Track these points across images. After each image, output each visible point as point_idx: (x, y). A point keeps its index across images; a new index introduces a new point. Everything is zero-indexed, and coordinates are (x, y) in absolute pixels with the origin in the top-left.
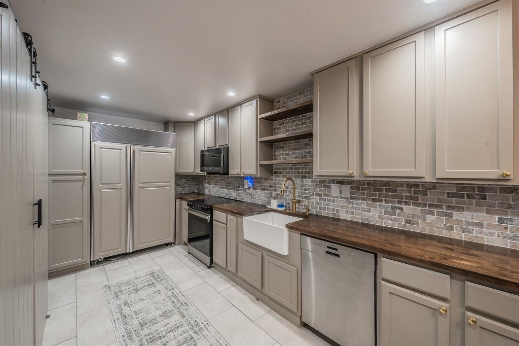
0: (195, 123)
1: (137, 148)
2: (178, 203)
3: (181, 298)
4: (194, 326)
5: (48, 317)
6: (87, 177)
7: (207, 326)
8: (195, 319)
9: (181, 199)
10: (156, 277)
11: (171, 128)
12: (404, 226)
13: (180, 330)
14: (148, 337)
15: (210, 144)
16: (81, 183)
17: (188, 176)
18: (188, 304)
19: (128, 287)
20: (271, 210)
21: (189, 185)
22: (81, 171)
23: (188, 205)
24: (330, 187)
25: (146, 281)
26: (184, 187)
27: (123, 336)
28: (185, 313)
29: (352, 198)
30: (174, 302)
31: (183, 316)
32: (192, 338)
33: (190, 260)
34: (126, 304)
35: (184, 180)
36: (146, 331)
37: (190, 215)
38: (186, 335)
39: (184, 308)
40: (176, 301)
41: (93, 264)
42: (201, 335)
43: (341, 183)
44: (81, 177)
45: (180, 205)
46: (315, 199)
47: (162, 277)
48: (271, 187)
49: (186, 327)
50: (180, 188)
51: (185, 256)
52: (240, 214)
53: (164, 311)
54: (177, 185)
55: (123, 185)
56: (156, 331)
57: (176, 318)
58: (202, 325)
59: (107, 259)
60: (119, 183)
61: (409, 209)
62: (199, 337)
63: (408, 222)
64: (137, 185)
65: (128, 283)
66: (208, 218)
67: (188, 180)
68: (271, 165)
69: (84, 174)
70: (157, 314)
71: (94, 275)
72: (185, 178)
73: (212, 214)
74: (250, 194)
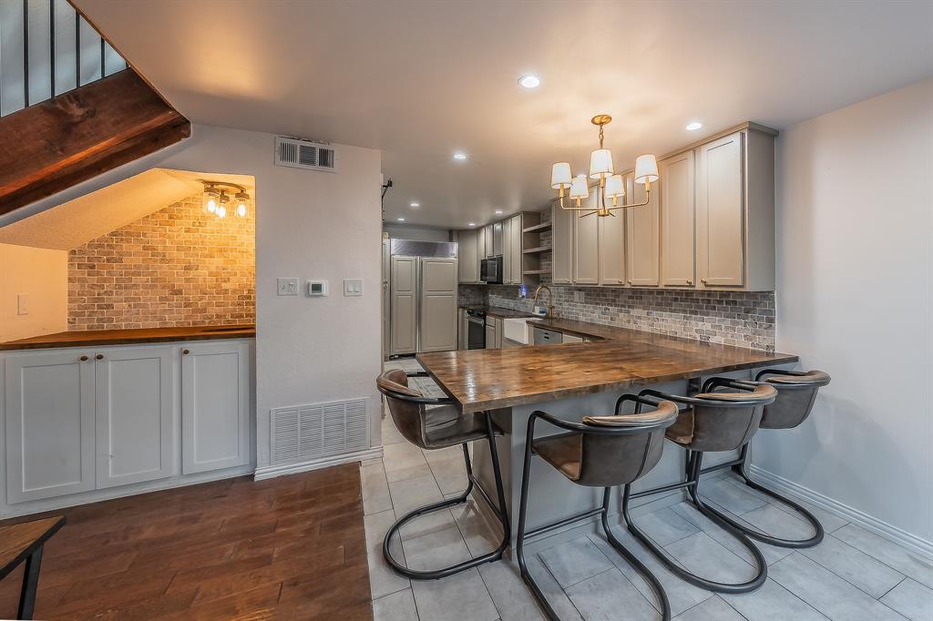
0: (477, 230)
1: (425, 259)
2: (460, 313)
6: (388, 285)
9: (463, 308)
11: (455, 238)
12: (609, 323)
15: (489, 253)
17: (473, 285)
21: (473, 295)
23: (468, 312)
24: (572, 294)
26: (468, 298)
29: (586, 303)
35: (469, 290)
37: (470, 322)
41: (391, 358)
43: (580, 290)
45: (463, 314)
46: (566, 305)
50: (463, 297)
52: (502, 317)
54: (460, 294)
55: (413, 292)
59: (402, 357)
60: (411, 291)
61: (613, 309)
63: (612, 319)
64: (425, 293)
66: (482, 322)
67: (473, 291)
68: (538, 275)
72: (467, 288)
73: (485, 319)
74: (525, 303)
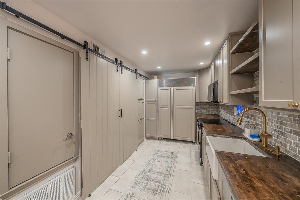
0: (209, 68)
1: (175, 88)
3: (172, 171)
4: (163, 187)
5: (136, 150)
6: (157, 102)
7: (168, 192)
8: (167, 184)
10: (173, 155)
11: (197, 75)
13: (157, 184)
14: (147, 177)
15: (213, 80)
16: (154, 105)
18: (172, 175)
19: (160, 153)
20: (243, 138)
21: (211, 109)
22: (154, 100)
25: (167, 154)
26: (208, 110)
27: (142, 170)
28: (166, 178)
30: (167, 170)
31: (164, 179)
32: (157, 191)
33: (195, 155)
34: (153, 159)
36: (148, 174)
38: (156, 188)
39: (168, 176)
40: (168, 171)
41: (160, 139)
42: (161, 194)
44: (154, 102)
47: (175, 157)
48: (253, 116)
49: (160, 185)
50: (205, 110)
51: (195, 152)
53: (160, 171)
55: (169, 106)
56: (151, 177)
57: (161, 177)
58: (166, 190)
59: (165, 139)
60: (167, 105)
62: (159, 193)
64: (175, 107)
65: (162, 152)
67: (211, 106)
69: (156, 101)
70: (157, 171)
71: (156, 144)
72: (208, 104)
73: (202, 129)
